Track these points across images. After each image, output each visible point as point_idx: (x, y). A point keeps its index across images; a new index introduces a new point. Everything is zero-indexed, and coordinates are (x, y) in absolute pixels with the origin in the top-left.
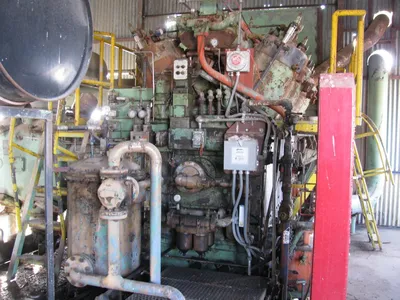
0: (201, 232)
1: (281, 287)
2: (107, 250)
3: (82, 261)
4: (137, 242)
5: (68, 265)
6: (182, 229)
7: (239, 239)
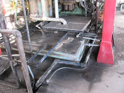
0: (71, 4)
1: (96, 19)
2: (42, 10)
3: (35, 14)
4: (51, 8)
5: (31, 16)
6: (65, 4)
7: (83, 6)
